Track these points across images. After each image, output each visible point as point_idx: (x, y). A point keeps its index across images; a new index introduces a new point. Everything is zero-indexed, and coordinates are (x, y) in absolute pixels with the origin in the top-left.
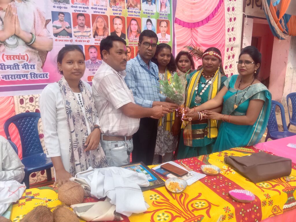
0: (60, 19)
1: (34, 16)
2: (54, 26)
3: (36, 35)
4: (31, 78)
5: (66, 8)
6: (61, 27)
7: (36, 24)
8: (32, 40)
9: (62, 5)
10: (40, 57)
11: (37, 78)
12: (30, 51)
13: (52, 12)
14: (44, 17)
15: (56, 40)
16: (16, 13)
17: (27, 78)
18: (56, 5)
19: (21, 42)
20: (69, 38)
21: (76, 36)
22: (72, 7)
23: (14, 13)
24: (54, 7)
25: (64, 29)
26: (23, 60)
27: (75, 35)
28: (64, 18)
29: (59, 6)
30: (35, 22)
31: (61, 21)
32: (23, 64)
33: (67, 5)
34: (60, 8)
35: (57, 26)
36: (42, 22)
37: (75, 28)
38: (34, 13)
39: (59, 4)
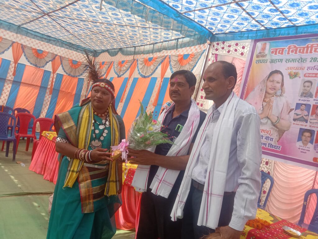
0: (301, 108)
1: (283, 105)
2: (295, 114)
3: (280, 118)
4: (268, 147)
5: (309, 101)
6: (300, 115)
7: (283, 111)
8: (276, 122)
9: (305, 99)
10: (279, 134)
11: (272, 148)
12: (273, 129)
13: (297, 104)
14: (290, 107)
15: (294, 124)
16: (273, 104)
17: (266, 146)
18: (301, 99)
19: (269, 122)
20: (305, 123)
21: (311, 123)
22: (314, 100)
23: (271, 104)
24: (300, 100)
25: (302, 117)
26: (267, 134)
27: (310, 121)
28: (304, 108)
29: (303, 99)
30: (282, 110)
31: (302, 110)
32: (266, 136)
33: (310, 99)
34: (304, 100)
35: (298, 113)
36: (287, 110)
37: (313, 116)
38: (284, 104)
39: (304, 98)
